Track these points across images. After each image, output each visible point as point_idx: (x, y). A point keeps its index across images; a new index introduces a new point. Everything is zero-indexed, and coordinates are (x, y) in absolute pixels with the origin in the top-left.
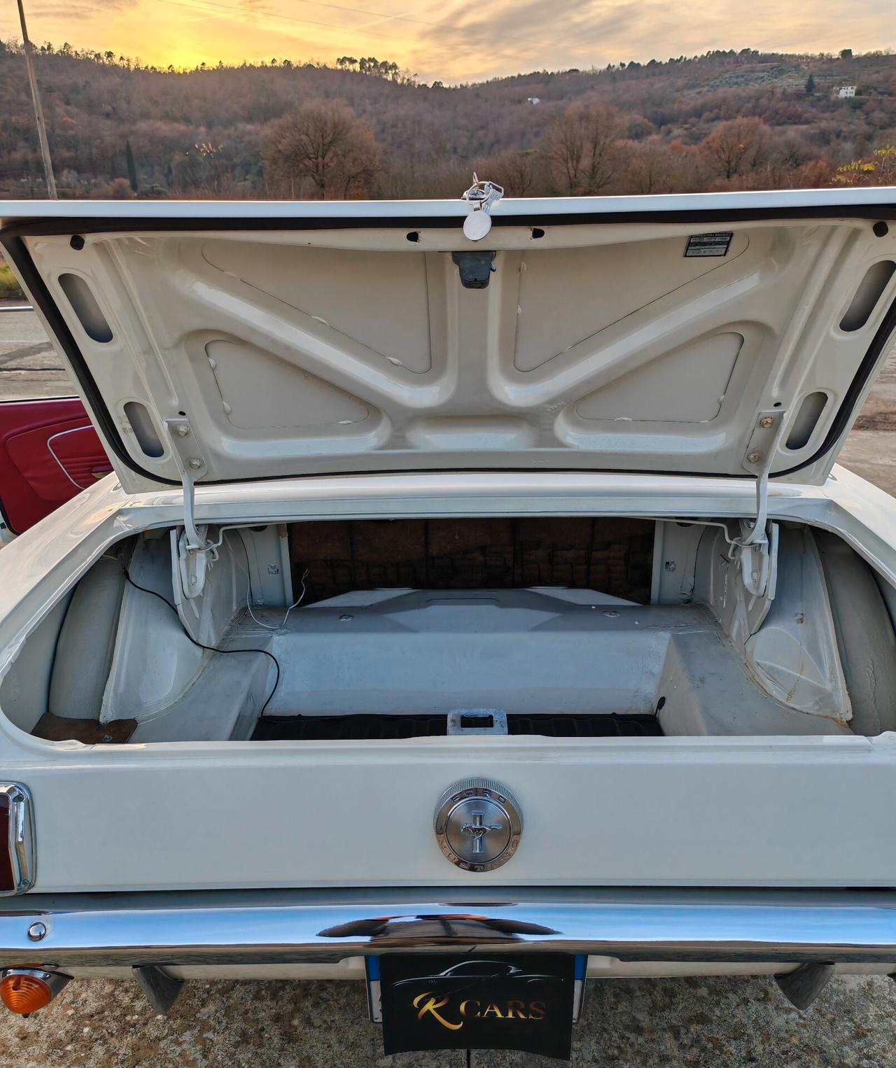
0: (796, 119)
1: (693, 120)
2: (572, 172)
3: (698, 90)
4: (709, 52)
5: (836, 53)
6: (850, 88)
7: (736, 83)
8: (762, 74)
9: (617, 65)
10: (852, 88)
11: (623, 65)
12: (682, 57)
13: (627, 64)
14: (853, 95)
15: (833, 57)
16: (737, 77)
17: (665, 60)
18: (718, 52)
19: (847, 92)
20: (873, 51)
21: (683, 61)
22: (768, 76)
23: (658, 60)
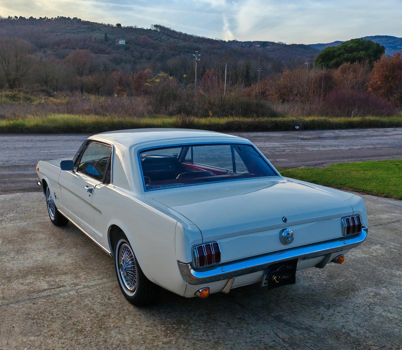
0: (102, 52)
1: (56, 47)
2: (6, 68)
3: (56, 34)
4: (58, 16)
5: (115, 25)
6: (123, 40)
7: (73, 32)
8: (84, 30)
9: (13, 17)
10: (124, 41)
11: (16, 17)
12: (45, 17)
13: (18, 17)
14: (124, 44)
15: (114, 26)
16: (73, 30)
17: (38, 18)
18: (62, 17)
19: (122, 42)
20: (130, 26)
21: (46, 19)
22: (87, 31)
23: (34, 17)
